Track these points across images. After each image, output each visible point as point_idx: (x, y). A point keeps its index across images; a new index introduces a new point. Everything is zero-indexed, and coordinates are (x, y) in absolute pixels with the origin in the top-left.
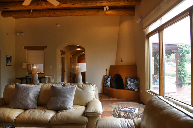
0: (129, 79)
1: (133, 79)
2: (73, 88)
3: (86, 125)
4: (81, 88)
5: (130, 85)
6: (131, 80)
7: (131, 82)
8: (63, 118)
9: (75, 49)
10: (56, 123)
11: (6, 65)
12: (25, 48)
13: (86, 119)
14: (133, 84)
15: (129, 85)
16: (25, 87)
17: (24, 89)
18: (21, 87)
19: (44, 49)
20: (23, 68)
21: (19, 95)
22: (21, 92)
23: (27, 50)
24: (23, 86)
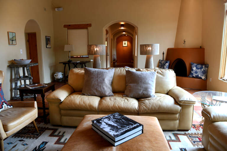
0: (195, 64)
1: (200, 65)
2: (154, 73)
3: (178, 114)
4: (160, 74)
5: (196, 72)
6: (198, 65)
7: (197, 68)
8: (154, 107)
9: (119, 28)
10: (146, 111)
11: (46, 47)
12: (65, 26)
13: (179, 108)
14: (200, 71)
15: (194, 72)
16: (98, 71)
17: (98, 74)
18: (93, 72)
19: (88, 28)
20: (65, 50)
21: (93, 80)
22: (94, 77)
23: (68, 29)
24: (95, 71)
